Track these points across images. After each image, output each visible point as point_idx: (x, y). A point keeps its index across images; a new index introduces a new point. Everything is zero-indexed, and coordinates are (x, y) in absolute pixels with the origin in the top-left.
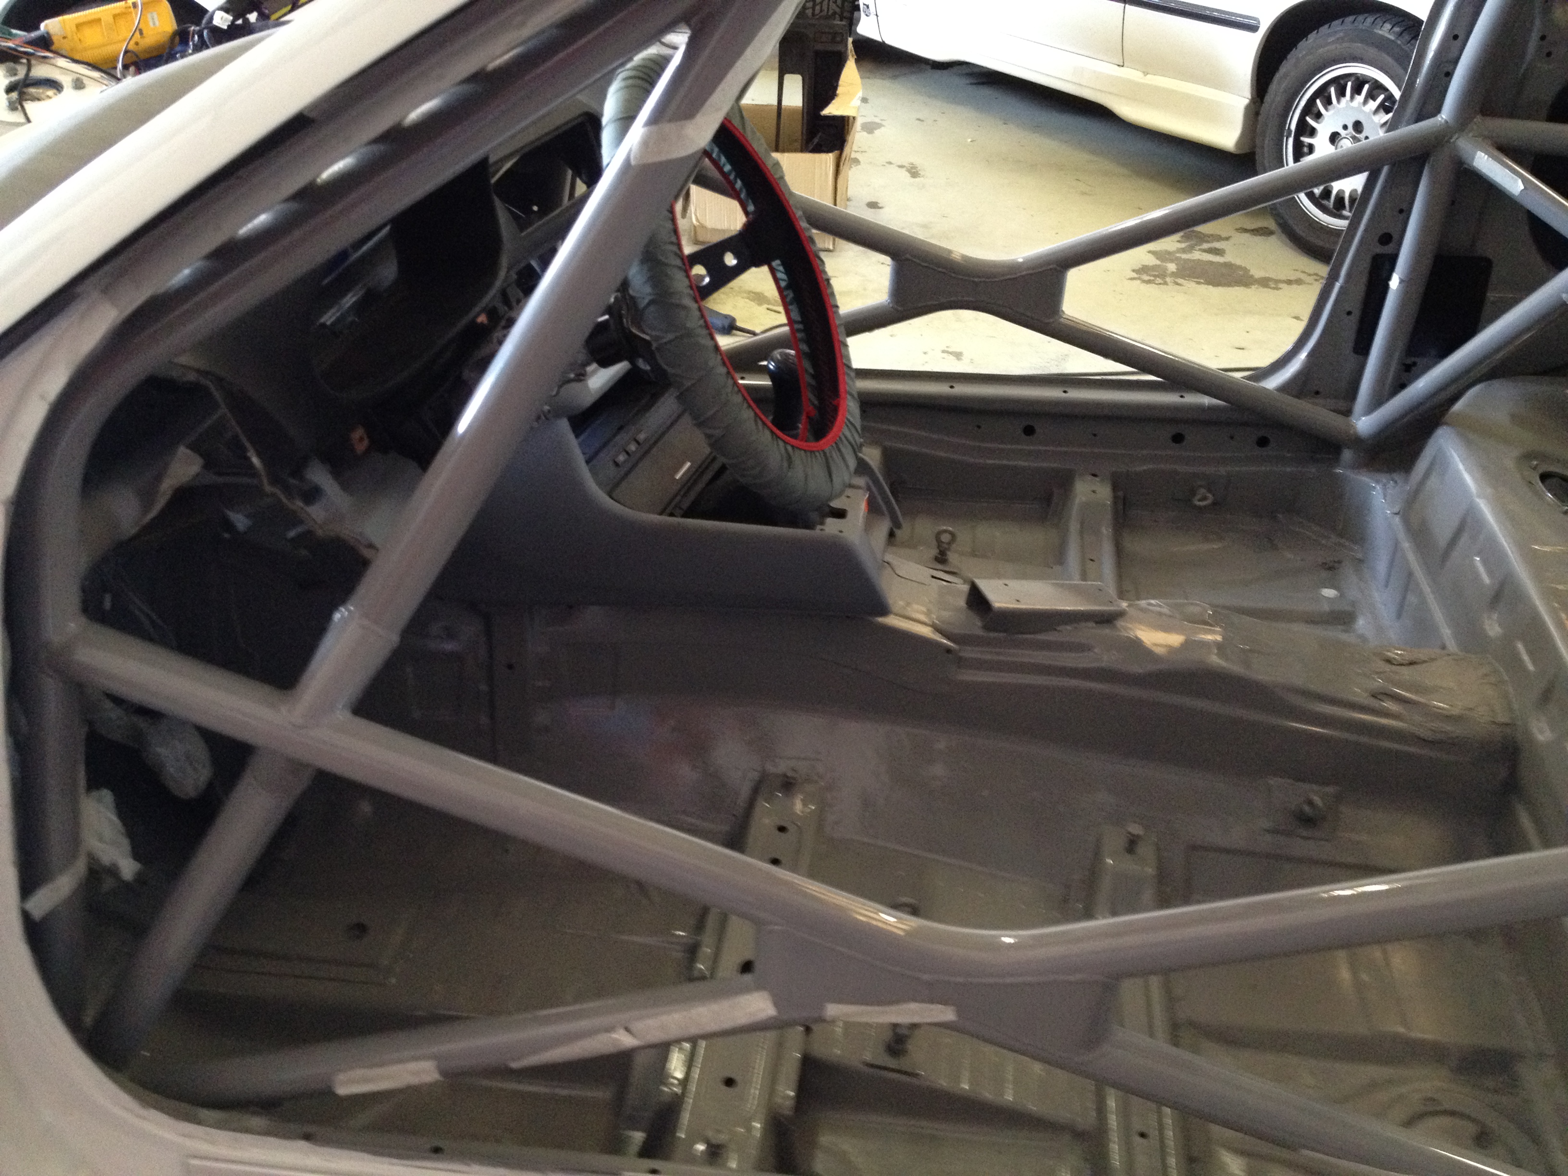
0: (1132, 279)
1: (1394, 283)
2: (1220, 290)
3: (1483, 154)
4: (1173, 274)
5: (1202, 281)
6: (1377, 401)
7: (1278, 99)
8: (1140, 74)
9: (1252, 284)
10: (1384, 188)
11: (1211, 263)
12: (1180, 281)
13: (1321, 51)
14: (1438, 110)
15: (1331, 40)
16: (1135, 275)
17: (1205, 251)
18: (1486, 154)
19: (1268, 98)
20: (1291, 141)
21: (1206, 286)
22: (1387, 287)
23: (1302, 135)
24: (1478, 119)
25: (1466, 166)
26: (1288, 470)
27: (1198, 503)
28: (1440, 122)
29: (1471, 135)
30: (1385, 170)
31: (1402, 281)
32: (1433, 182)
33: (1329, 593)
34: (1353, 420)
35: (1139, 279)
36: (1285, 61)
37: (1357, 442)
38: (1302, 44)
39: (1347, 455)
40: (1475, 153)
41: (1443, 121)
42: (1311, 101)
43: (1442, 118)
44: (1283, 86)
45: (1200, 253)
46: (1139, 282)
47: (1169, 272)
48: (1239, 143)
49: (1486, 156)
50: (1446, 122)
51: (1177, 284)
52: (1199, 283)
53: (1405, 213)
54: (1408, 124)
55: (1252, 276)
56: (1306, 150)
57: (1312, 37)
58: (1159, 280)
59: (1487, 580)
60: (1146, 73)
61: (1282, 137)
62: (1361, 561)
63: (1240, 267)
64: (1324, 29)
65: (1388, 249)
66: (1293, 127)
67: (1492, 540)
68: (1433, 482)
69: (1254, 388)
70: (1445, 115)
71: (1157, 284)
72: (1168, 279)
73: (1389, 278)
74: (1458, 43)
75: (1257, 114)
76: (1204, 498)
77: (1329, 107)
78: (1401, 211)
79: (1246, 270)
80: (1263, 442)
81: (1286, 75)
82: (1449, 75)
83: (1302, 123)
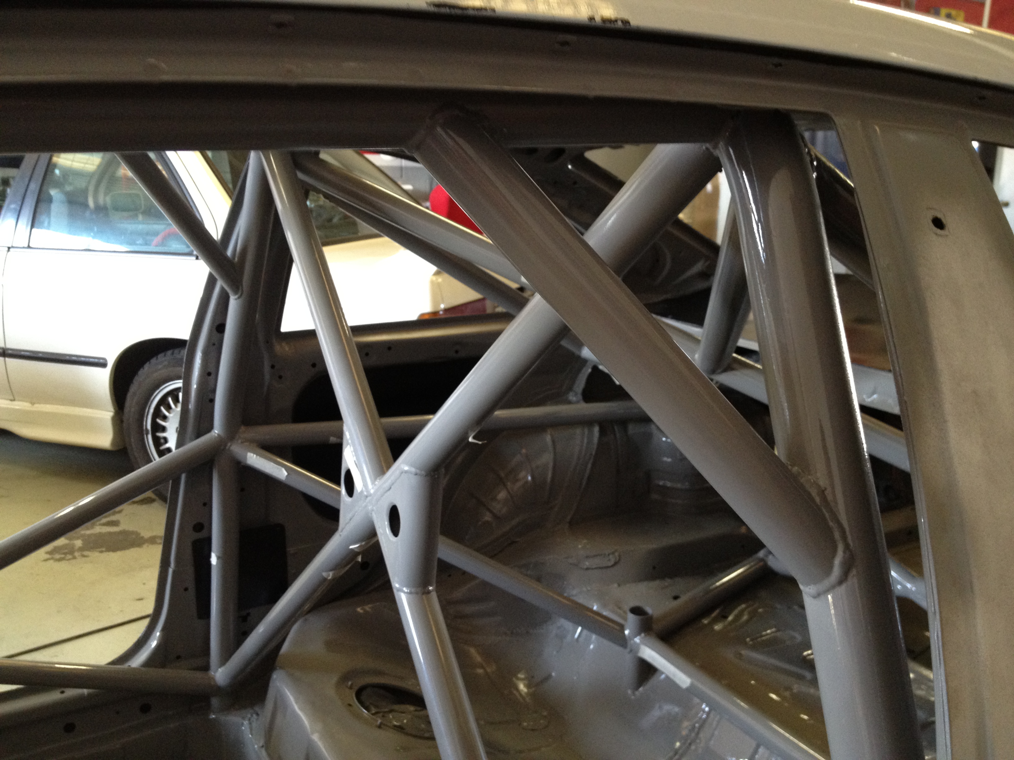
0: (46, 560)
1: (214, 560)
2: (119, 553)
3: (252, 454)
4: (81, 549)
5: (104, 549)
6: (227, 654)
7: (133, 410)
8: (30, 405)
9: (144, 543)
10: (186, 490)
11: (110, 533)
12: (86, 553)
13: (155, 375)
14: (210, 428)
15: (160, 367)
16: (48, 556)
17: (104, 524)
18: (254, 453)
19: (126, 410)
20: (150, 437)
21: (108, 553)
22: (209, 564)
23: (157, 431)
24: (243, 428)
25: (242, 464)
26: (172, 726)
28: (214, 435)
29: (240, 441)
31: (218, 558)
32: (221, 477)
34: (212, 673)
35: (52, 559)
36: (132, 385)
37: (217, 690)
38: (141, 372)
40: (247, 454)
41: (216, 435)
42: (157, 409)
43: (216, 433)
44: (134, 401)
45: (100, 527)
46: (51, 561)
47: (77, 547)
48: (114, 442)
49: (255, 456)
50: (218, 435)
51: (84, 556)
52: (101, 552)
53: (208, 504)
54: (192, 440)
55: (142, 537)
56: (162, 441)
57: (147, 366)
58: (69, 557)
60: (33, 404)
61: (143, 435)
63: (133, 533)
64: (153, 361)
65: (202, 535)
66: (149, 427)
70: (217, 431)
71: (68, 560)
72: (76, 554)
73: (209, 556)
74: (213, 376)
75: (122, 421)
77: (171, 411)
78: (205, 504)
79: (137, 534)
80: (145, 709)
81: (134, 394)
82: (212, 401)
83: (154, 424)
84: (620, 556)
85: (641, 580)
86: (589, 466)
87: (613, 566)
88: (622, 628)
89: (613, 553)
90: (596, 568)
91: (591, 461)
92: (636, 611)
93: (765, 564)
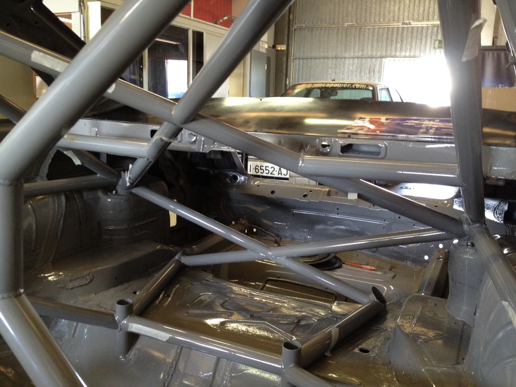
84: (93, 276)
85: (108, 288)
86: (62, 221)
87: (89, 283)
88: (113, 316)
89: (88, 274)
90: (78, 287)
91: (63, 218)
92: (121, 302)
93: (180, 262)
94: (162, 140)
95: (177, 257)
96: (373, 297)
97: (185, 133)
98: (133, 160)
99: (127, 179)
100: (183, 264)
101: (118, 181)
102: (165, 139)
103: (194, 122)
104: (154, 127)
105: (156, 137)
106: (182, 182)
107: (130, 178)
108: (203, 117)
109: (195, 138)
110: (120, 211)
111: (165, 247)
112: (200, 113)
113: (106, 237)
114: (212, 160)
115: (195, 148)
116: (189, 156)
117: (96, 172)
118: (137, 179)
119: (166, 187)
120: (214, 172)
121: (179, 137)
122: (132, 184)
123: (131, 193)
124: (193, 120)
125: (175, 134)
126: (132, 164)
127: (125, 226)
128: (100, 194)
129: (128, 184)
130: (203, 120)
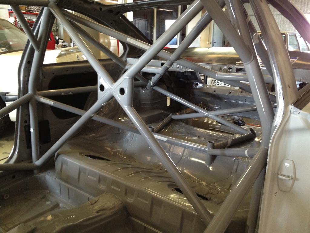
1: (32, 130)
10: (22, 112)
14: (28, 92)
24: (37, 92)
27: (6, 198)
28: (29, 94)
29: (37, 95)
30: (20, 107)
31: (34, 129)
32: (32, 106)
33: (48, 203)
34: (34, 163)
39: (35, 171)
40: (40, 99)
49: (43, 99)
50: (31, 94)
59: (95, 179)
62: (49, 193)
65: (27, 124)
67: (90, 171)
68: (64, 167)
69: (7, 165)
70: (30, 92)
74: (27, 77)
76: (7, 197)
78: (27, 115)
80: (14, 177)
82: (27, 84)
92: (150, 127)
93: (171, 118)
94: (166, 67)
95: (170, 116)
96: (250, 132)
97: (175, 64)
98: (154, 74)
99: (152, 83)
100: (173, 118)
101: (147, 84)
102: (168, 66)
103: (178, 60)
104: (163, 62)
105: (164, 66)
106: (172, 86)
107: (153, 82)
108: (181, 59)
109: (178, 66)
110: (148, 96)
111: (165, 112)
112: (180, 57)
113: (142, 107)
114: (187, 76)
115: (178, 70)
116: (176, 74)
117: (139, 79)
118: (155, 82)
119: (166, 87)
120: (187, 81)
121: (172, 66)
122: (153, 85)
123: (152, 89)
124: (177, 60)
125: (171, 64)
126: (154, 76)
127: (149, 102)
128: (140, 89)
129: (152, 85)
130: (181, 60)
